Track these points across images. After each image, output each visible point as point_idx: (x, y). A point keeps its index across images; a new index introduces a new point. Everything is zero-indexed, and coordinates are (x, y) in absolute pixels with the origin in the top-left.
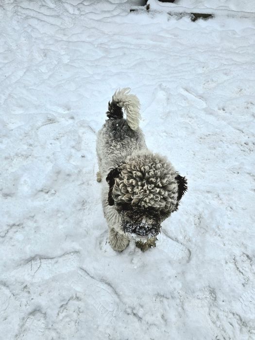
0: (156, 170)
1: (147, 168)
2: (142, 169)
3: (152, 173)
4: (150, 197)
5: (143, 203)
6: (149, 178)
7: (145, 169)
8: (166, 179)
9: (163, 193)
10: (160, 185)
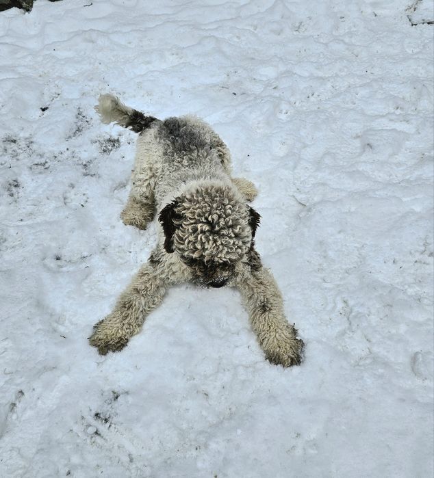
0: (227, 216)
1: (215, 217)
2: (210, 219)
3: (222, 222)
4: (224, 252)
5: (216, 259)
6: (219, 230)
7: (213, 220)
8: (239, 227)
9: (236, 243)
10: (233, 236)
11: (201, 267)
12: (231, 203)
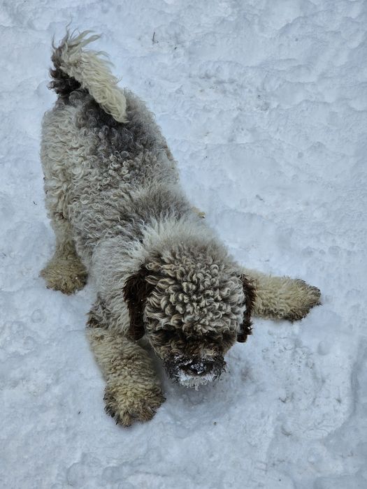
0: (213, 277)
1: (200, 276)
2: (194, 278)
3: (207, 282)
4: (209, 318)
5: (199, 327)
6: (204, 290)
7: (198, 279)
8: (227, 289)
9: (224, 308)
10: (220, 299)
11: (180, 342)
12: (216, 262)
